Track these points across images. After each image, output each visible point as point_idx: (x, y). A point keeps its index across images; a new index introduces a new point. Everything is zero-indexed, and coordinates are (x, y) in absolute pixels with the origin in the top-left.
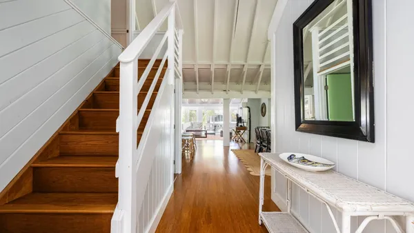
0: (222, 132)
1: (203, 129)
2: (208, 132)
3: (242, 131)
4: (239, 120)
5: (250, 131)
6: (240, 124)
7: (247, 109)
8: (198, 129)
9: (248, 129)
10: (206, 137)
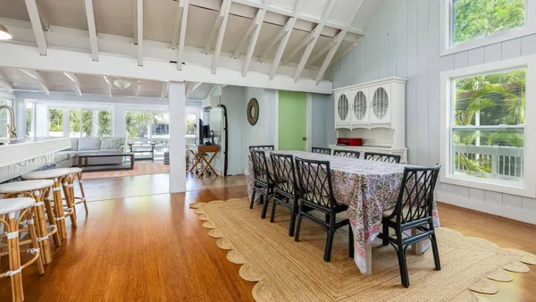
0: (167, 155)
1: (127, 151)
2: (137, 155)
3: (210, 154)
4: (205, 131)
5: (226, 153)
6: (205, 141)
7: (220, 110)
8: (114, 151)
9: (223, 149)
10: (132, 168)
